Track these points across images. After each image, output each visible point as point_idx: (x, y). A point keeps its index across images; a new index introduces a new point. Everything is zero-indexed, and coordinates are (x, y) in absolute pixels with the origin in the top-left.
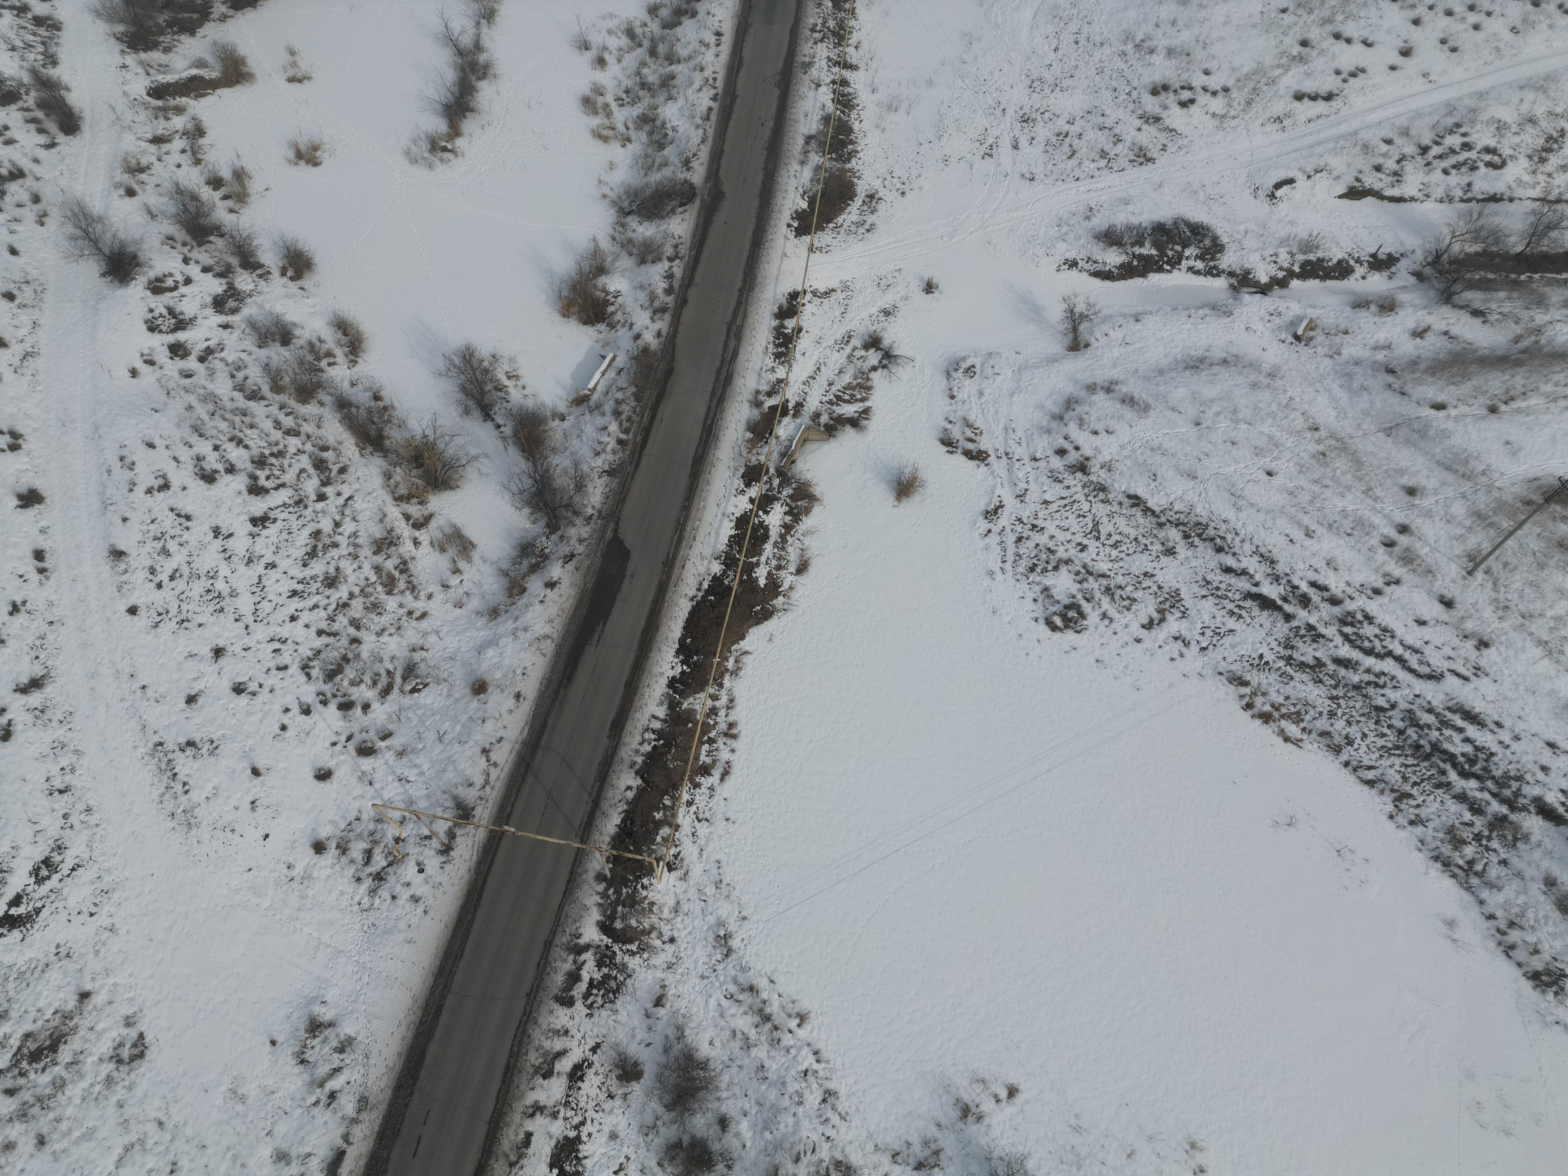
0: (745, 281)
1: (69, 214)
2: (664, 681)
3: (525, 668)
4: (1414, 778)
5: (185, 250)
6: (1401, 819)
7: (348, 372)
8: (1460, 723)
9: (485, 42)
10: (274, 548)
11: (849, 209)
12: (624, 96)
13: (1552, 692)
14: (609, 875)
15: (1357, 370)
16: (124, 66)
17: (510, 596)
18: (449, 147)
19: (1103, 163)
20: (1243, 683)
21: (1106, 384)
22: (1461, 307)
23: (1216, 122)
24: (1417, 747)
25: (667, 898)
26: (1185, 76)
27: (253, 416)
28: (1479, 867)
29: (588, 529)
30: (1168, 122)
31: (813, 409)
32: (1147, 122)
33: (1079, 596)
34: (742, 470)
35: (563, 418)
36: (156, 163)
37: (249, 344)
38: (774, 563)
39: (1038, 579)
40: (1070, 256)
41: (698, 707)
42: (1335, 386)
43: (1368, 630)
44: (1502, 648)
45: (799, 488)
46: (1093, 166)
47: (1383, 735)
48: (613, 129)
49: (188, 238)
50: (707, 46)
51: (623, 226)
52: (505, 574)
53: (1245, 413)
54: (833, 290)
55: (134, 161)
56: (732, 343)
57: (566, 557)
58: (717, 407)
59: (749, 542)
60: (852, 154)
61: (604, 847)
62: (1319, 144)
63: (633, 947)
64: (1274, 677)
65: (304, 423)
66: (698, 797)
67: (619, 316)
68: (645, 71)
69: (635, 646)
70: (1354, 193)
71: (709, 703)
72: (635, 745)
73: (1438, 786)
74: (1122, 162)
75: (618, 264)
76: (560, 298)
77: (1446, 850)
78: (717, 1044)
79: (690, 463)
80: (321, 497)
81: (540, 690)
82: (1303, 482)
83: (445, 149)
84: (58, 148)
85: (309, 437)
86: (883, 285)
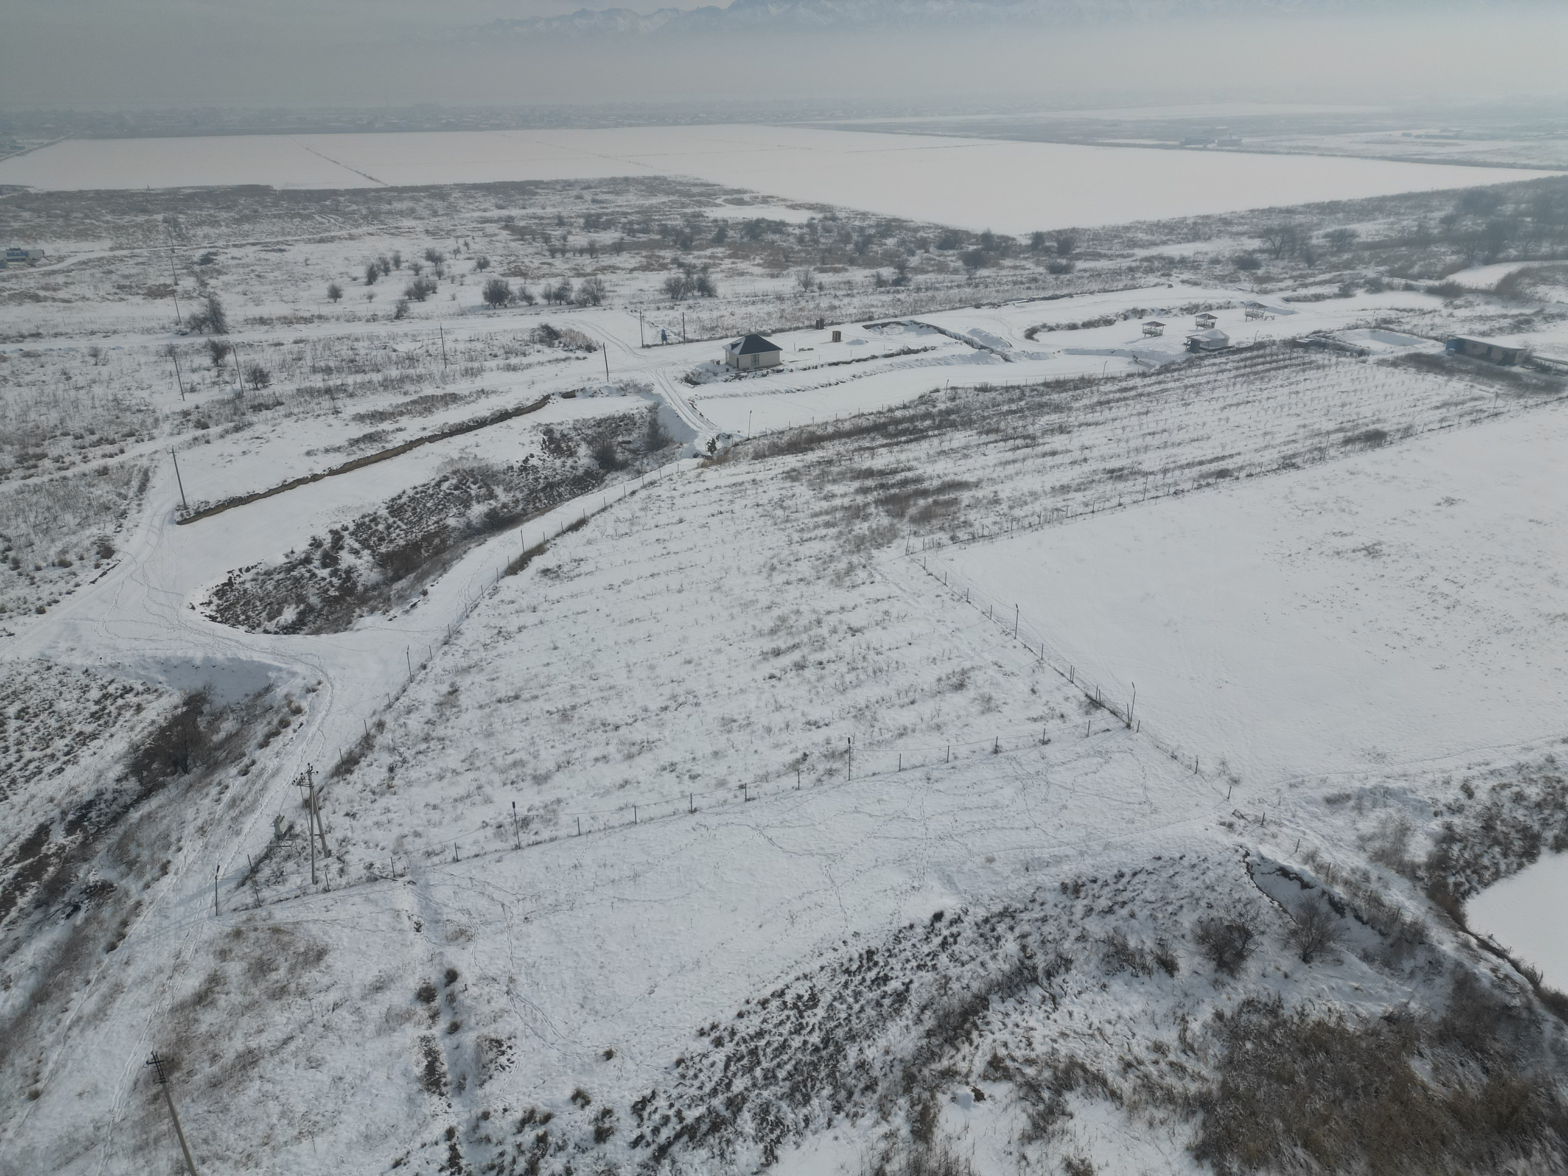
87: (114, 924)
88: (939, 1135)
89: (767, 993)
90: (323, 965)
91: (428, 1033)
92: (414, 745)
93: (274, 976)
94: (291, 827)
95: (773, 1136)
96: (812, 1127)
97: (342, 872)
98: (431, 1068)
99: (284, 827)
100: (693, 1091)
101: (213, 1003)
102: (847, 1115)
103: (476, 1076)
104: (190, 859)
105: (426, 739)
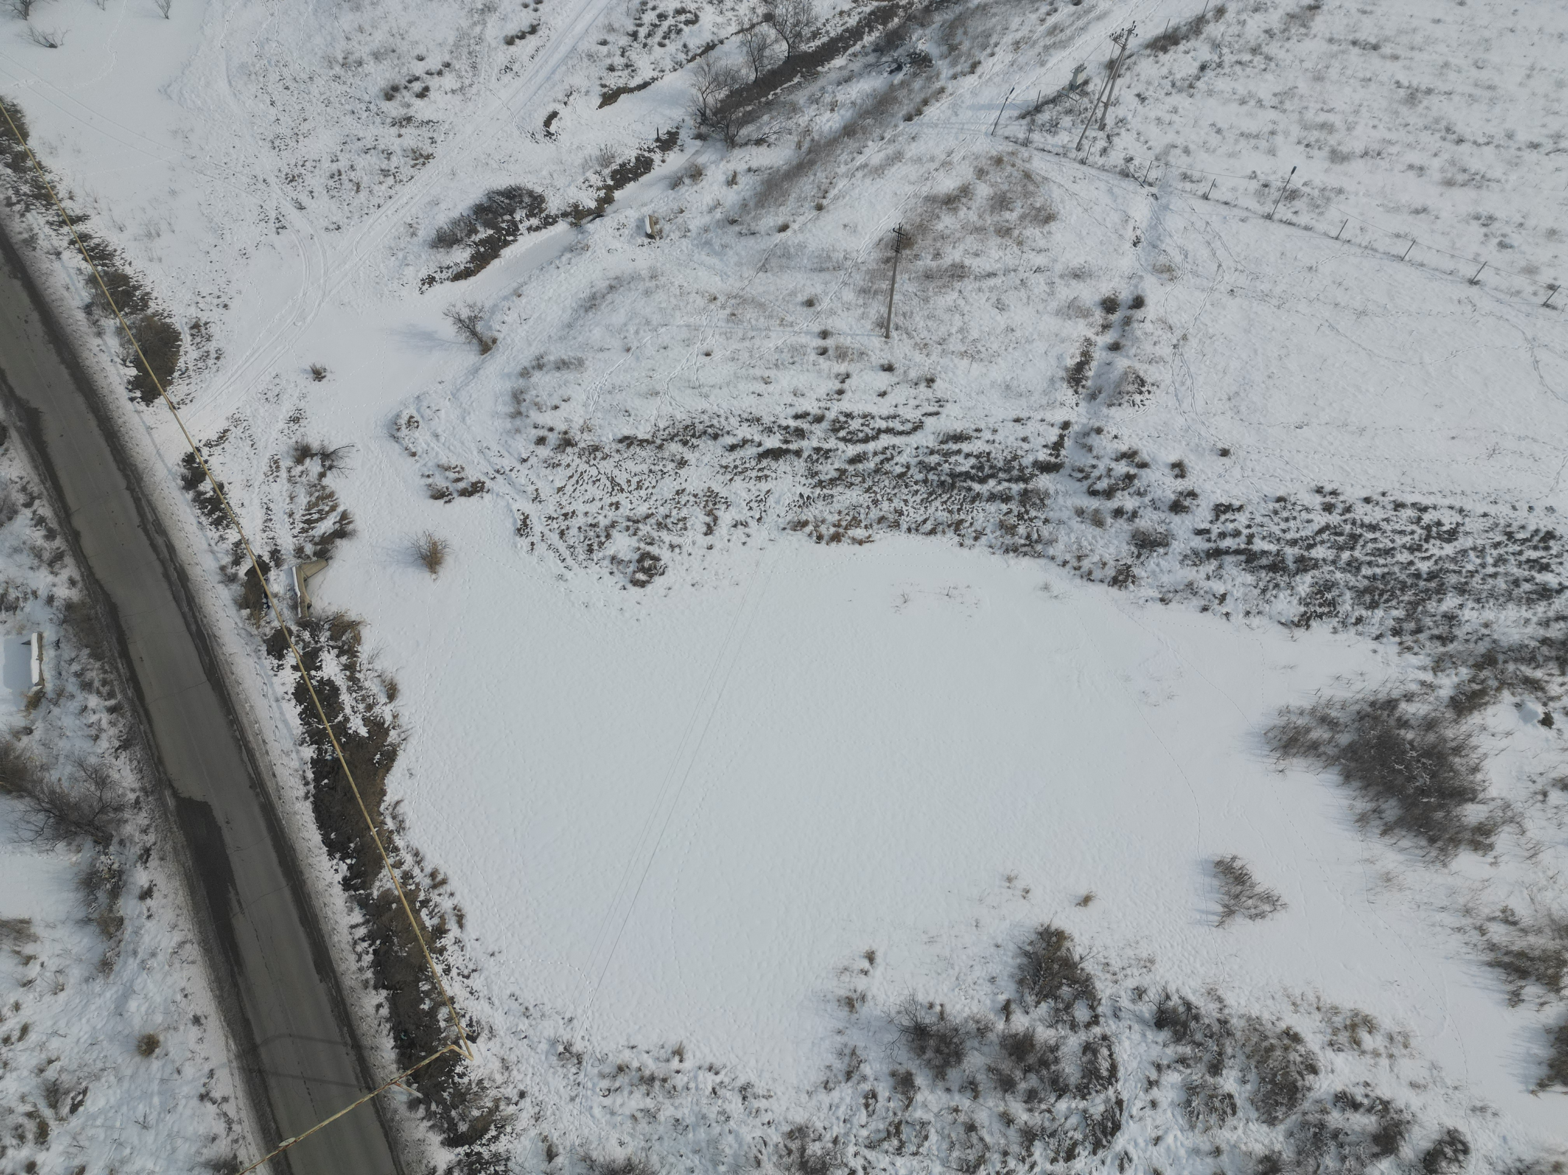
0: (126, 477)
2: (338, 889)
3: (183, 990)
4: (956, 507)
6: (968, 542)
8: (955, 447)
11: (182, 349)
13: (993, 384)
14: (420, 1095)
15: (710, 235)
17: (110, 937)
19: (390, 180)
20: (802, 524)
21: (534, 363)
22: (746, 144)
23: (459, 97)
24: (942, 484)
25: (490, 1065)
26: (404, 70)
28: (1035, 536)
29: (143, 814)
30: (420, 117)
31: (291, 548)
32: (401, 126)
33: (642, 545)
34: (264, 648)
35: (29, 731)
38: (361, 707)
39: (601, 555)
40: (424, 273)
41: (389, 885)
42: (704, 257)
43: (855, 424)
44: (943, 375)
45: (333, 625)
46: (384, 187)
47: (917, 492)
52: (87, 921)
53: (656, 319)
54: (226, 431)
56: (160, 541)
57: (141, 857)
58: (191, 609)
59: (323, 706)
60: (145, 299)
61: (396, 1076)
62: (553, 72)
63: (493, 1132)
64: (820, 504)
66: (450, 959)
67: (13, 594)
69: (282, 881)
70: (609, 98)
71: (397, 873)
72: (354, 966)
73: (973, 501)
74: (406, 171)
77: (1008, 540)
78: (626, 1139)
79: (204, 678)
81: (215, 996)
82: (734, 345)
86: (270, 397)
87: (918, 99)
88: (1475, 719)
89: (1409, 499)
90: (1047, 228)
91: (1093, 338)
92: (1240, 51)
93: (1007, 215)
94: (1086, 82)
95: (1319, 610)
96: (1360, 628)
97: (1104, 151)
98: (1080, 367)
99: (1080, 80)
100: (1276, 530)
101: (955, 210)
102: (1401, 643)
103: (1109, 396)
104: (997, 69)
105: (1255, 51)
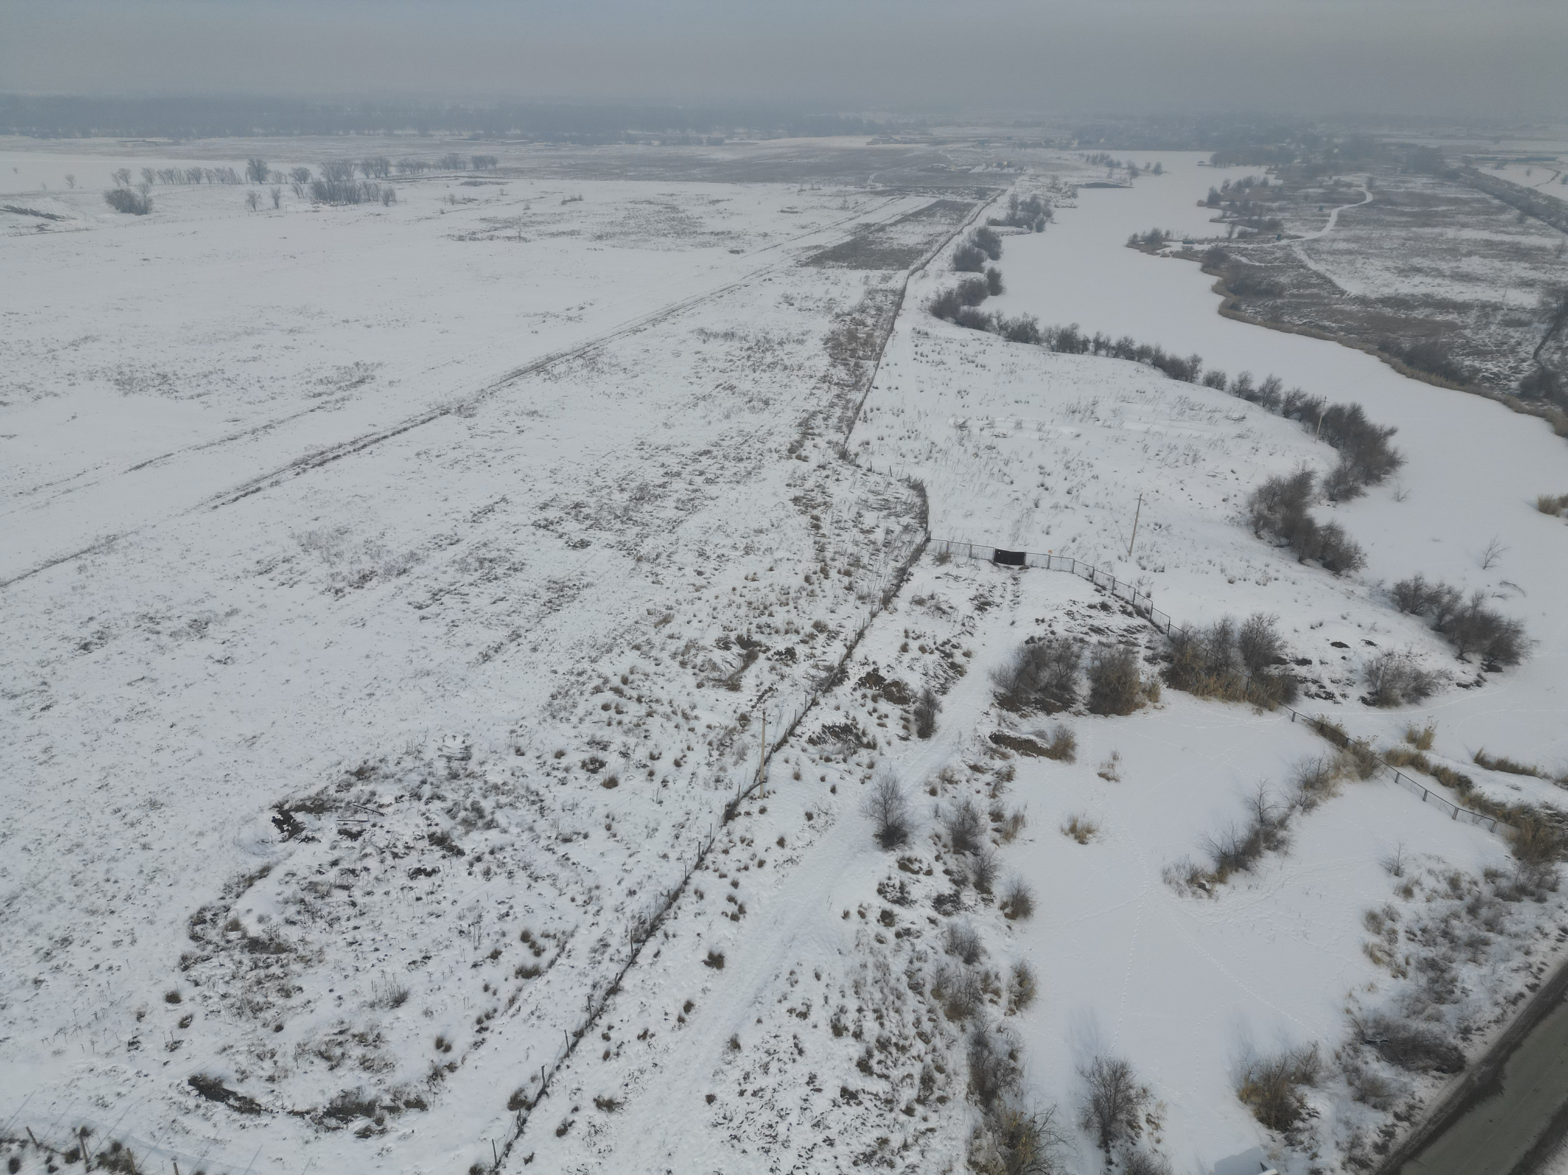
1: (884, 785)
5: (943, 850)
7: (1003, 1017)
9: (1292, 823)
10: (842, 1127)
12: (1419, 933)
16: (987, 714)
18: (1208, 886)
27: (904, 1003)
36: (964, 782)
37: (940, 945)
48: (1390, 955)
49: (950, 844)
50: (1546, 935)
51: (1356, 1051)
55: (950, 774)
65: (938, 1036)
68: (1455, 923)
75: (1330, 1084)
76: (1247, 1079)
80: (909, 1111)
83: (1202, 886)
84: (908, 742)
85: (934, 1050)
